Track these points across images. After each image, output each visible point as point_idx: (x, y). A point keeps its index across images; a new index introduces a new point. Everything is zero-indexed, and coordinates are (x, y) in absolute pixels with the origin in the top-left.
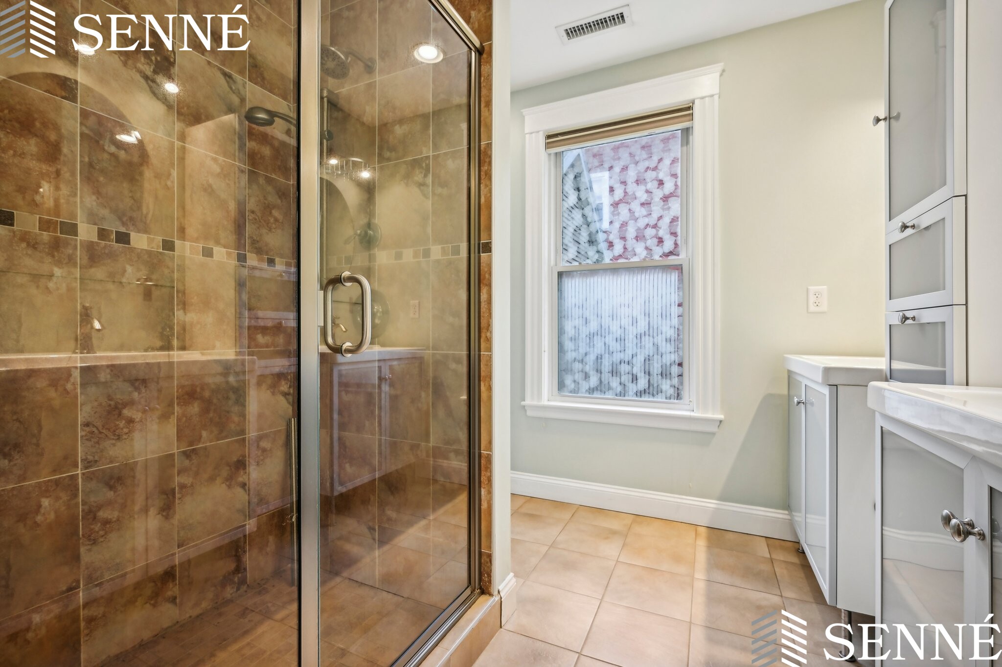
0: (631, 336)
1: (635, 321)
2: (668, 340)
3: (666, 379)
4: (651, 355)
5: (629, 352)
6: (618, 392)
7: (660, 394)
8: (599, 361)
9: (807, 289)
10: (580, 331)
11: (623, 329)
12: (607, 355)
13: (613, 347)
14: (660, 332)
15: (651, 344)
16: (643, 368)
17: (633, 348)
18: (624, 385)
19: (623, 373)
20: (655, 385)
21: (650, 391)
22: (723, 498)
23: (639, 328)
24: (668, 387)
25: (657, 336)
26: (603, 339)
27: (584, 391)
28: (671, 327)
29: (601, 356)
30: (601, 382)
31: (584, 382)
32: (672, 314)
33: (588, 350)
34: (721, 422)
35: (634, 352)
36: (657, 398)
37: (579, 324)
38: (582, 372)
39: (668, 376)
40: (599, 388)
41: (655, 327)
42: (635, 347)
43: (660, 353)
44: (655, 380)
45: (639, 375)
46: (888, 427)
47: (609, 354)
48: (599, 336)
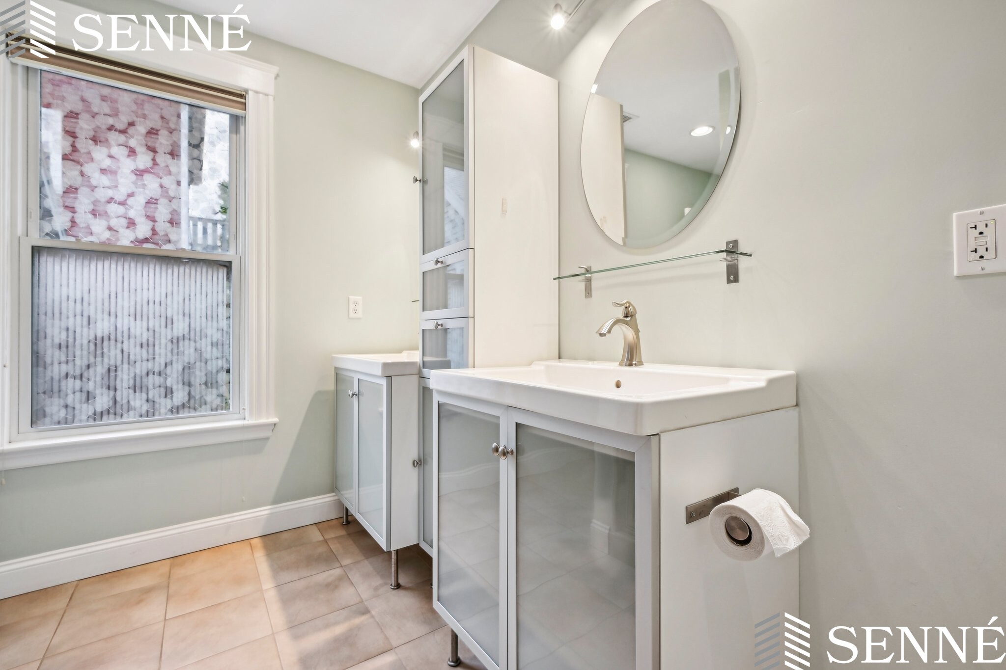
0: (163, 341)
1: (169, 322)
2: (215, 344)
3: (212, 388)
4: (192, 361)
5: (161, 361)
6: (144, 412)
7: (203, 407)
8: (112, 374)
9: (348, 298)
10: (78, 335)
11: (151, 332)
12: (125, 366)
13: (135, 355)
14: (203, 335)
15: (192, 350)
16: (180, 378)
17: (166, 355)
18: (154, 402)
19: (151, 387)
20: (197, 397)
21: (191, 404)
22: (276, 501)
23: (175, 330)
24: (214, 396)
25: (201, 340)
26: (119, 345)
27: (84, 417)
28: (218, 330)
29: (116, 367)
30: (115, 402)
31: (85, 406)
32: (219, 315)
33: (92, 359)
34: (275, 424)
35: (168, 361)
36: (201, 411)
37: (75, 324)
38: (81, 391)
39: (215, 385)
40: (111, 411)
41: (198, 329)
42: (169, 354)
43: (203, 360)
44: (198, 391)
45: (174, 388)
46: (443, 400)
47: (129, 364)
48: (113, 342)
